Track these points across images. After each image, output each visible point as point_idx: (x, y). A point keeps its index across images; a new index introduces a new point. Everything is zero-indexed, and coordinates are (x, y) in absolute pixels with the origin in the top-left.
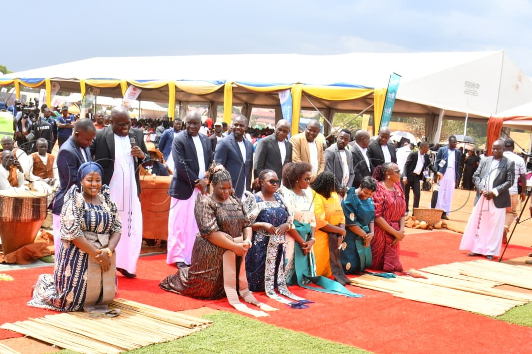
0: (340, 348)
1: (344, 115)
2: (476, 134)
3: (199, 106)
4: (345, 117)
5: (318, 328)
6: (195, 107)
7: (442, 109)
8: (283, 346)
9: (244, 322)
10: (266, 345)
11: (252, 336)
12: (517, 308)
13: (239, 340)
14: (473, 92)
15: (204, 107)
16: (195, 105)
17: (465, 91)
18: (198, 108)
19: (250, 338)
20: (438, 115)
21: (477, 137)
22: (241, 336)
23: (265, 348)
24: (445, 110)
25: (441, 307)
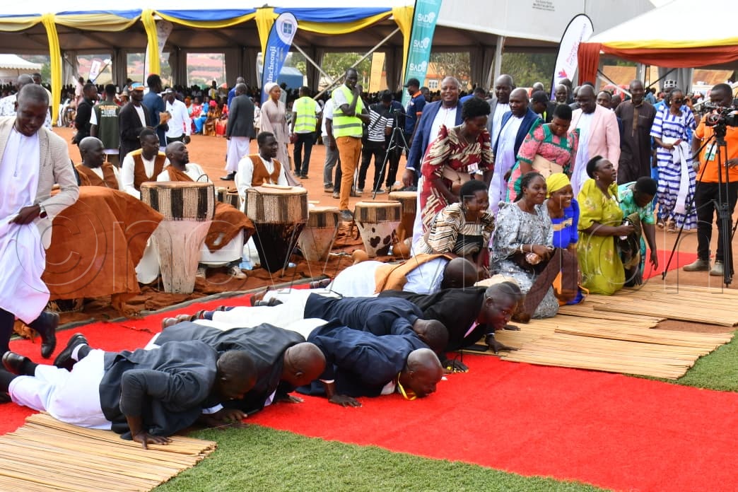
0: (447, 469)
1: (336, 57)
2: (541, 73)
3: (92, 56)
4: (339, 58)
5: (397, 434)
6: (85, 58)
7: (500, 36)
8: (348, 478)
9: (266, 438)
10: (318, 478)
11: (289, 464)
12: (703, 360)
13: (267, 474)
14: (546, 4)
15: (101, 58)
16: (85, 56)
17: (534, 4)
18: (89, 60)
19: (287, 469)
20: (494, 47)
21: (545, 78)
22: (269, 465)
23: (318, 485)
24: (504, 37)
25: (586, 373)
